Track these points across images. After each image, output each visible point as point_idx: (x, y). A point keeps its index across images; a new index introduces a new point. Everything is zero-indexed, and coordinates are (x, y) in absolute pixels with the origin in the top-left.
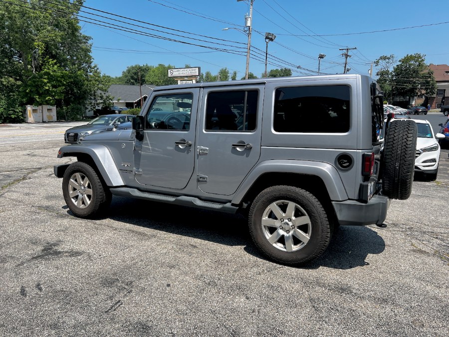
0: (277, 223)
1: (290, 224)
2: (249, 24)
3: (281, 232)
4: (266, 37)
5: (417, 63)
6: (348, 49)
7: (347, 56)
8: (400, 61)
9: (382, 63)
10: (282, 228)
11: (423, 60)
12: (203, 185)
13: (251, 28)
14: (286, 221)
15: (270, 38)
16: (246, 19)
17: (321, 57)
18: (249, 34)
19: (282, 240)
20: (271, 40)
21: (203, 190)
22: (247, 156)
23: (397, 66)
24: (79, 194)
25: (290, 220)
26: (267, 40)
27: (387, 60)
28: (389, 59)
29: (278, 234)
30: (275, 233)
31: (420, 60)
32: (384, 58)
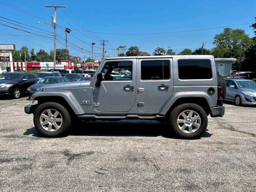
0: (184, 121)
1: (191, 120)
2: (55, 21)
3: (187, 125)
4: (66, 30)
5: (136, 51)
6: (104, 41)
7: (104, 45)
8: (128, 49)
9: (120, 49)
10: (187, 123)
11: (138, 49)
12: (141, 108)
13: (56, 24)
14: (188, 119)
15: (68, 31)
16: (52, 18)
17: (93, 44)
18: (55, 27)
19: (187, 129)
20: (69, 32)
21: (141, 111)
22: (167, 91)
23: (128, 51)
24: (49, 123)
25: (190, 118)
26: (66, 32)
27: (123, 48)
28: (123, 47)
29: (185, 126)
30: (184, 126)
31: (137, 49)
32: (121, 47)
